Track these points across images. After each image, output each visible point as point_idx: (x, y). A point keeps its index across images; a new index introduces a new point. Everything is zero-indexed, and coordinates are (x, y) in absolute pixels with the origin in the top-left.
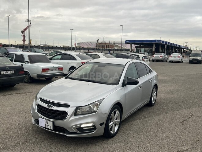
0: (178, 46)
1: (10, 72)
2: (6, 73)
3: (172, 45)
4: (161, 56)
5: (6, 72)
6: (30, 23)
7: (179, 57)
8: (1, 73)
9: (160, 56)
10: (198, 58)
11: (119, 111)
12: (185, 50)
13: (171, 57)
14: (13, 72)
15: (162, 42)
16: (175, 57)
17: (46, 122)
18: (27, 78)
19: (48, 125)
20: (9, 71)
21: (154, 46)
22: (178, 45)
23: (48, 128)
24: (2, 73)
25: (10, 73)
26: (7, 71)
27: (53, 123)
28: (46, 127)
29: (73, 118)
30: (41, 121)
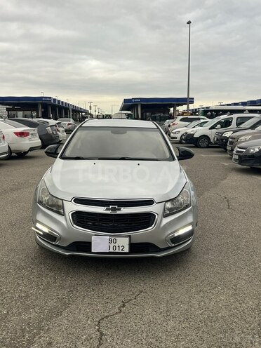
4: (69, 124)
9: (67, 123)
12: (84, 114)
15: (52, 102)
17: (111, 241)
19: (117, 245)
21: (40, 107)
23: (117, 251)
28: (112, 251)
30: (98, 241)
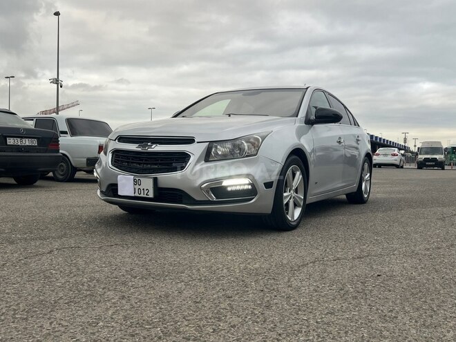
0: (387, 143)
1: (27, 142)
2: (19, 144)
3: (374, 139)
5: (19, 139)
6: (61, 87)
7: (394, 155)
8: (8, 141)
10: (437, 157)
11: (302, 173)
13: (378, 155)
14: (35, 143)
16: (385, 155)
17: (135, 182)
18: (62, 171)
19: (141, 187)
20: (27, 140)
22: (387, 141)
23: (142, 195)
24: (11, 141)
25: (27, 144)
26: (22, 137)
27: (155, 180)
28: (137, 195)
29: (203, 165)
30: (124, 181)
